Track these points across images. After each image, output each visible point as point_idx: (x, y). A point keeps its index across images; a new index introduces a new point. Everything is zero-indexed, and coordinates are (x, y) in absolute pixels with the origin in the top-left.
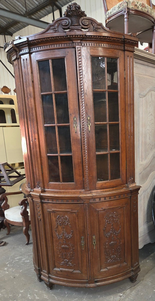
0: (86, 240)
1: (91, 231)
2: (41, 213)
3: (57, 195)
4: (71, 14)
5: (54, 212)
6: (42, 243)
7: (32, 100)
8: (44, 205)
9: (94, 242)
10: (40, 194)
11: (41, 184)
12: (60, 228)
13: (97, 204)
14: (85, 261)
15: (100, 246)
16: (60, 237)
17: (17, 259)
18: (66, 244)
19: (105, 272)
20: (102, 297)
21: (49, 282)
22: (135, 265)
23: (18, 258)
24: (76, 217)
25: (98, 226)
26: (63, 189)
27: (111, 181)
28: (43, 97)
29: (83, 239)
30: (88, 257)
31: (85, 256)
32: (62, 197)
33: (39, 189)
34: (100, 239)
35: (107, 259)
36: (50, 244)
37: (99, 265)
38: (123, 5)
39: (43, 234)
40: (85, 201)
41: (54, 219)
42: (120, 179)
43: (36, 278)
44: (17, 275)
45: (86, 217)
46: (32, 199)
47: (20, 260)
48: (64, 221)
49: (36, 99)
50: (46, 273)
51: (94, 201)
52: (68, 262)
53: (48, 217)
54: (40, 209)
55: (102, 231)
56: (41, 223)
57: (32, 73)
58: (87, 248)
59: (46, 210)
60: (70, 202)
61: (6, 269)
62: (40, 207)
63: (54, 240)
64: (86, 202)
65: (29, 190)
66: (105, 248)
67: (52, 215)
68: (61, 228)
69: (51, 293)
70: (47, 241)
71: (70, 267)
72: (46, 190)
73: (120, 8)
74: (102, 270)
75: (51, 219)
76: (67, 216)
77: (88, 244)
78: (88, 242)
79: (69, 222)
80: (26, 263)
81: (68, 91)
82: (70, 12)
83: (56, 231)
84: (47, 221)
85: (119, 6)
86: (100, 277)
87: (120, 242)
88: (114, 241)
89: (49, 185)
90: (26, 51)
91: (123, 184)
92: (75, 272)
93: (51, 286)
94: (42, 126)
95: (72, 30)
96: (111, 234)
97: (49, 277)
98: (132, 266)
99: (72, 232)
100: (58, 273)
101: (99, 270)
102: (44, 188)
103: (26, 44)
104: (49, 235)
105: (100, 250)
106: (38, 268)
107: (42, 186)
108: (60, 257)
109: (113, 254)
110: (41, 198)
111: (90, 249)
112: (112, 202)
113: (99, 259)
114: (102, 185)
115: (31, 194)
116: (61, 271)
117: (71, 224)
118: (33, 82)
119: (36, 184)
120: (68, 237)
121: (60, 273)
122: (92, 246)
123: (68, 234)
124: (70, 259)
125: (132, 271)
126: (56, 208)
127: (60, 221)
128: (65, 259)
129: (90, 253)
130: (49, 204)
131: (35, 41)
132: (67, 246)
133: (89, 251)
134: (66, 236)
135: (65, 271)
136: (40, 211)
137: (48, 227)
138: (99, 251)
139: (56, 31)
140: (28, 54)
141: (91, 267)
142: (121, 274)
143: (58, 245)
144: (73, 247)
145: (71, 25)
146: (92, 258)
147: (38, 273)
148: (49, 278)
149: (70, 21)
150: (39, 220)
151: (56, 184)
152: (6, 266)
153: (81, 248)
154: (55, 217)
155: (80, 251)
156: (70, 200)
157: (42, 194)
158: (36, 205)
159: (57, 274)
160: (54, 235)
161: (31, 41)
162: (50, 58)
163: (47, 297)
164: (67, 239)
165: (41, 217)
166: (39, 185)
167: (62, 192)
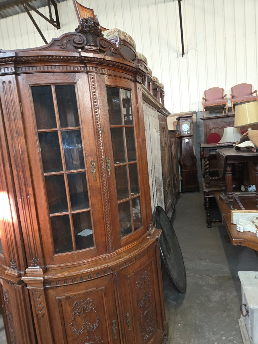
0: (119, 324)
1: (124, 308)
2: (44, 304)
3: (73, 273)
4: (88, 30)
5: (67, 298)
7: (23, 140)
8: (50, 291)
9: (129, 321)
10: (44, 278)
11: (40, 260)
12: (79, 319)
13: (128, 268)
15: (135, 324)
16: (80, 333)
18: (90, 340)
24: (104, 295)
26: (78, 260)
27: (135, 232)
28: (41, 136)
29: (114, 323)
33: (38, 269)
34: (134, 315)
38: (113, 34)
40: (114, 270)
41: (68, 308)
42: (142, 227)
45: (117, 291)
48: (86, 307)
49: (29, 138)
51: (125, 265)
53: (57, 309)
54: (41, 299)
55: (135, 302)
56: (45, 320)
57: (20, 101)
58: (121, 334)
59: (53, 298)
62: (43, 296)
63: (70, 339)
65: (15, 273)
67: (65, 303)
68: (81, 318)
72: (48, 266)
73: (109, 36)
75: (64, 309)
76: (89, 299)
77: (121, 328)
78: (121, 326)
79: (94, 307)
81: (81, 127)
82: (86, 28)
83: (73, 326)
84: (56, 314)
85: (107, 34)
88: (147, 308)
89: (55, 259)
90: (10, 71)
94: (41, 175)
95: (87, 51)
96: (145, 301)
99: (98, 319)
102: (45, 264)
103: (12, 60)
107: (42, 262)
109: (148, 326)
110: (45, 282)
111: (125, 333)
115: (23, 280)
117: (96, 308)
118: (22, 114)
119: (29, 261)
120: (93, 329)
122: (127, 327)
126: (70, 291)
127: (79, 309)
129: (126, 339)
130: (59, 288)
131: (29, 58)
132: (93, 342)
133: (124, 337)
134: (89, 328)
136: (42, 303)
138: (135, 331)
139: (63, 49)
140: (14, 76)
144: (101, 340)
145: (86, 45)
149: (85, 39)
150: (41, 316)
151: (66, 256)
153: (112, 337)
154: (69, 305)
156: (93, 274)
157: (47, 277)
158: (33, 294)
160: (69, 332)
161: (22, 57)
162: (53, 84)
164: (92, 331)
165: (45, 311)
166: (36, 263)
167: (77, 265)
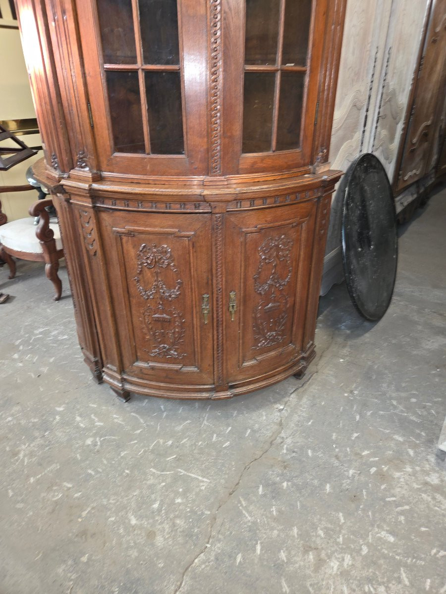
0: (215, 303)
1: (226, 282)
2: (95, 235)
3: (138, 190)
5: (130, 234)
6: (102, 308)
8: (104, 216)
9: (233, 306)
10: (90, 185)
11: (91, 158)
12: (148, 274)
13: (245, 214)
14: (210, 346)
15: (244, 315)
16: (149, 296)
17: (41, 333)
18: (163, 312)
19: (252, 367)
20: (243, 414)
21: (123, 389)
22: (308, 346)
23: (41, 330)
24: (191, 248)
25: (243, 270)
26: (153, 173)
27: (276, 153)
29: (206, 300)
30: (218, 339)
31: (211, 336)
32: (156, 195)
33: (86, 172)
34: (245, 300)
35: (257, 341)
36: (122, 311)
37: (241, 355)
39: (104, 287)
40: (215, 207)
41: (131, 252)
42: (298, 150)
43: (90, 377)
44: (45, 370)
45: (217, 248)
46: (68, 201)
47: (46, 334)
48: (159, 257)
50: (114, 371)
51: (239, 207)
52: (169, 349)
53: (115, 248)
54: (91, 225)
55: (251, 282)
56: (98, 262)
58: (215, 320)
59: (109, 228)
60: (176, 208)
61: (16, 356)
62: (93, 221)
63: (134, 301)
64: (217, 210)
65: (56, 174)
66: (255, 318)
67: (127, 242)
68: (152, 274)
69: (128, 409)
70: (116, 304)
71: (174, 361)
72: (106, 174)
74: (246, 364)
75: (125, 251)
76: (165, 246)
77: (217, 311)
78: (217, 307)
79: (173, 261)
80: (62, 342)
83: (138, 281)
84: (114, 255)
86: (241, 377)
87: (286, 303)
88: (275, 301)
89: (114, 162)
91: (304, 165)
92: (186, 369)
93: (127, 396)
96: (271, 286)
97: (123, 380)
98: (303, 349)
99: (179, 283)
100: (145, 372)
101: (240, 364)
102: (99, 168)
104: (120, 291)
105: (244, 322)
106: (93, 359)
107: (94, 163)
108: (149, 340)
109: (271, 330)
110: (94, 195)
111: (222, 321)
112: (279, 211)
113: (241, 342)
114: (255, 163)
115: (62, 185)
116: (153, 368)
117: (176, 264)
119: (76, 158)
120: (170, 296)
121: (151, 372)
122: (228, 314)
123: (169, 288)
124: (173, 344)
125: (303, 358)
126: (135, 223)
127: (148, 258)
128: (160, 343)
129: (222, 330)
130: (118, 213)
132: (168, 317)
133: (220, 326)
134: (163, 293)
135: (163, 370)
136: (93, 232)
137: (116, 272)
138: (242, 324)
141: (222, 359)
142: (282, 368)
143: (144, 314)
144: (181, 317)
146: (226, 341)
147: (94, 368)
148: (122, 382)
150: (92, 253)
151: (132, 159)
152: (15, 348)
153: (200, 319)
154: (134, 247)
155: (198, 328)
156: (175, 202)
157: (96, 186)
158: (80, 216)
159: (142, 374)
160: (132, 290)
163: (121, 419)
164: (167, 300)
165: (96, 246)
166: (84, 162)
167: (151, 182)
